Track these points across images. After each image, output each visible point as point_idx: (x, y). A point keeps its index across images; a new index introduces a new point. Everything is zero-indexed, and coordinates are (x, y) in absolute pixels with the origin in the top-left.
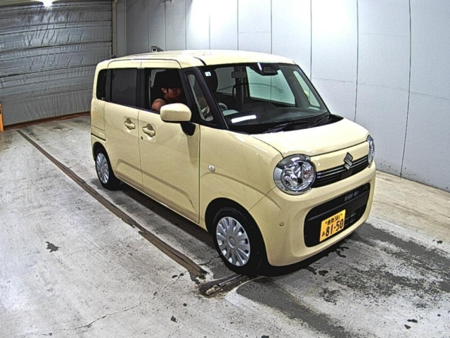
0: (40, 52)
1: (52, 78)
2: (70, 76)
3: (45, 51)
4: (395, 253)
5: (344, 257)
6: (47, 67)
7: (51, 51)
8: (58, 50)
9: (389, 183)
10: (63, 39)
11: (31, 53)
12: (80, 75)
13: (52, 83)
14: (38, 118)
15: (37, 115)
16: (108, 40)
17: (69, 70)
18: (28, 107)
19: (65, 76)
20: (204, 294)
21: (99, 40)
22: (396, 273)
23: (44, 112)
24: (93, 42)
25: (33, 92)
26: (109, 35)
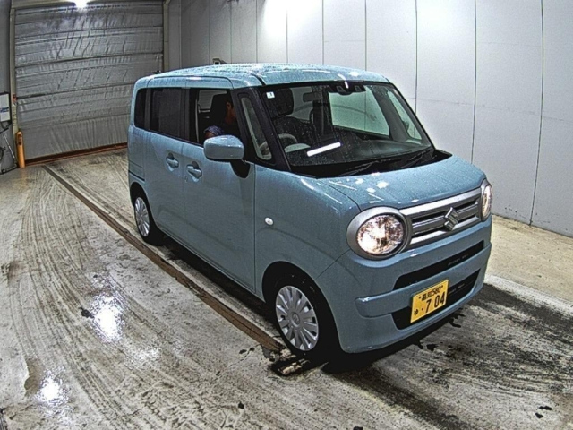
0: (71, 65)
1: (87, 99)
2: (109, 96)
3: (77, 65)
4: (524, 322)
5: (459, 326)
6: (80, 85)
7: (85, 65)
8: (94, 64)
9: (516, 232)
10: (100, 49)
11: (61, 67)
12: (122, 96)
13: (87, 105)
14: (69, 150)
15: (67, 147)
16: (158, 50)
17: (109, 89)
18: (56, 136)
19: (103, 97)
20: (280, 374)
21: (146, 51)
22: (524, 347)
23: (77, 143)
24: (139, 54)
25: (62, 117)
26: (159, 44)
